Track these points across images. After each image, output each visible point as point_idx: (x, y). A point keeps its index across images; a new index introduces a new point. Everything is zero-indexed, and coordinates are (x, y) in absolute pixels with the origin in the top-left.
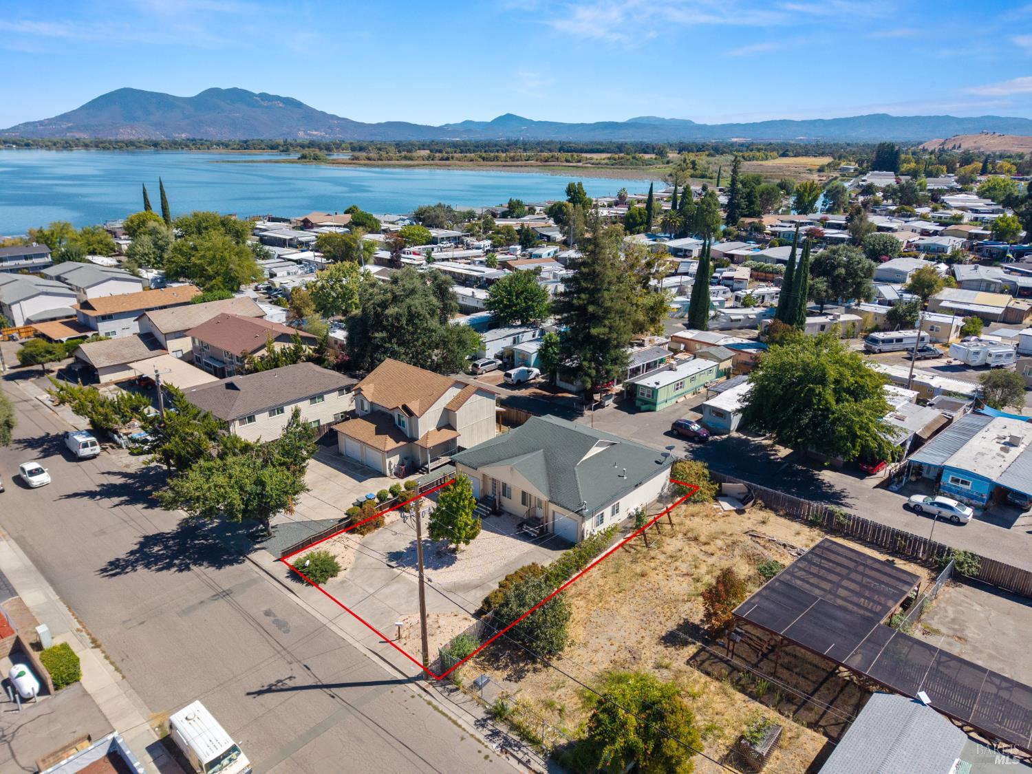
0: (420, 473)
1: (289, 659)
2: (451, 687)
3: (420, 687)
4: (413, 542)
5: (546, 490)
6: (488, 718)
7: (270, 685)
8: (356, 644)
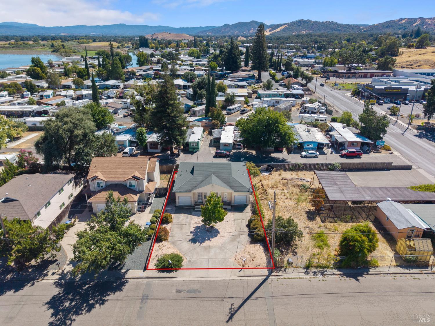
0: (149, 206)
1: (221, 299)
2: (283, 269)
3: (275, 276)
4: (191, 232)
5: (230, 188)
6: (307, 270)
7: (230, 313)
8: (231, 278)
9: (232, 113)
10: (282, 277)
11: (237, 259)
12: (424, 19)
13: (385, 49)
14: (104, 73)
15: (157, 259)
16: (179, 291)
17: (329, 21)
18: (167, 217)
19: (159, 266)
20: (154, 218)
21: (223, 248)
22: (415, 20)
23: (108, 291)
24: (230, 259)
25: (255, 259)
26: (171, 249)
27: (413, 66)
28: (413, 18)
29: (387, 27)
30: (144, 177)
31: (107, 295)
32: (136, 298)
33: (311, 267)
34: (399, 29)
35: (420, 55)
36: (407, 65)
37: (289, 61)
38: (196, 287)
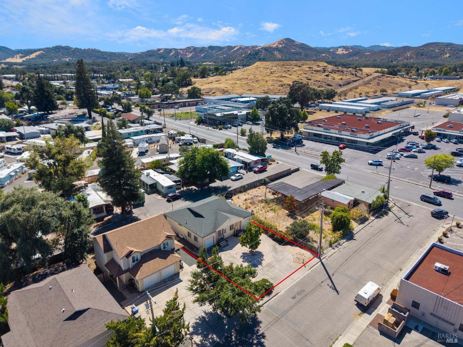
1: (319, 287)
2: (322, 253)
3: (323, 259)
6: (332, 247)
7: (333, 289)
10: (327, 257)
13: (181, 80)
16: (294, 298)
17: (91, 48)
27: (210, 94)
28: (168, 49)
29: (150, 56)
33: (332, 244)
34: (161, 58)
36: (205, 93)
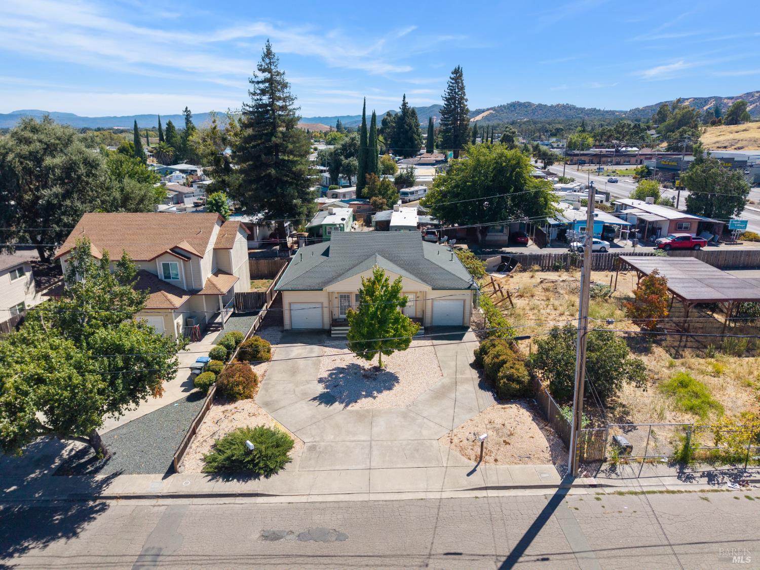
1: (417, 562)
2: (605, 466)
3: (584, 486)
4: (321, 381)
5: (420, 281)
6: (682, 468)
8: (445, 495)
9: (410, 201)
10: (608, 490)
11: (456, 440)
12: (720, 98)
13: (673, 126)
14: (168, 152)
15: (212, 442)
16: (272, 537)
17: (561, 103)
18: (257, 346)
19: (214, 460)
20: (221, 347)
21: (411, 414)
22: (706, 101)
23: (26, 538)
24: (434, 442)
25: (512, 440)
26: (260, 417)
28: (702, 98)
30: (203, 252)
31: (16, 551)
32: (116, 559)
33: (693, 459)
35: (737, 132)
37: (508, 133)
38: (330, 521)
